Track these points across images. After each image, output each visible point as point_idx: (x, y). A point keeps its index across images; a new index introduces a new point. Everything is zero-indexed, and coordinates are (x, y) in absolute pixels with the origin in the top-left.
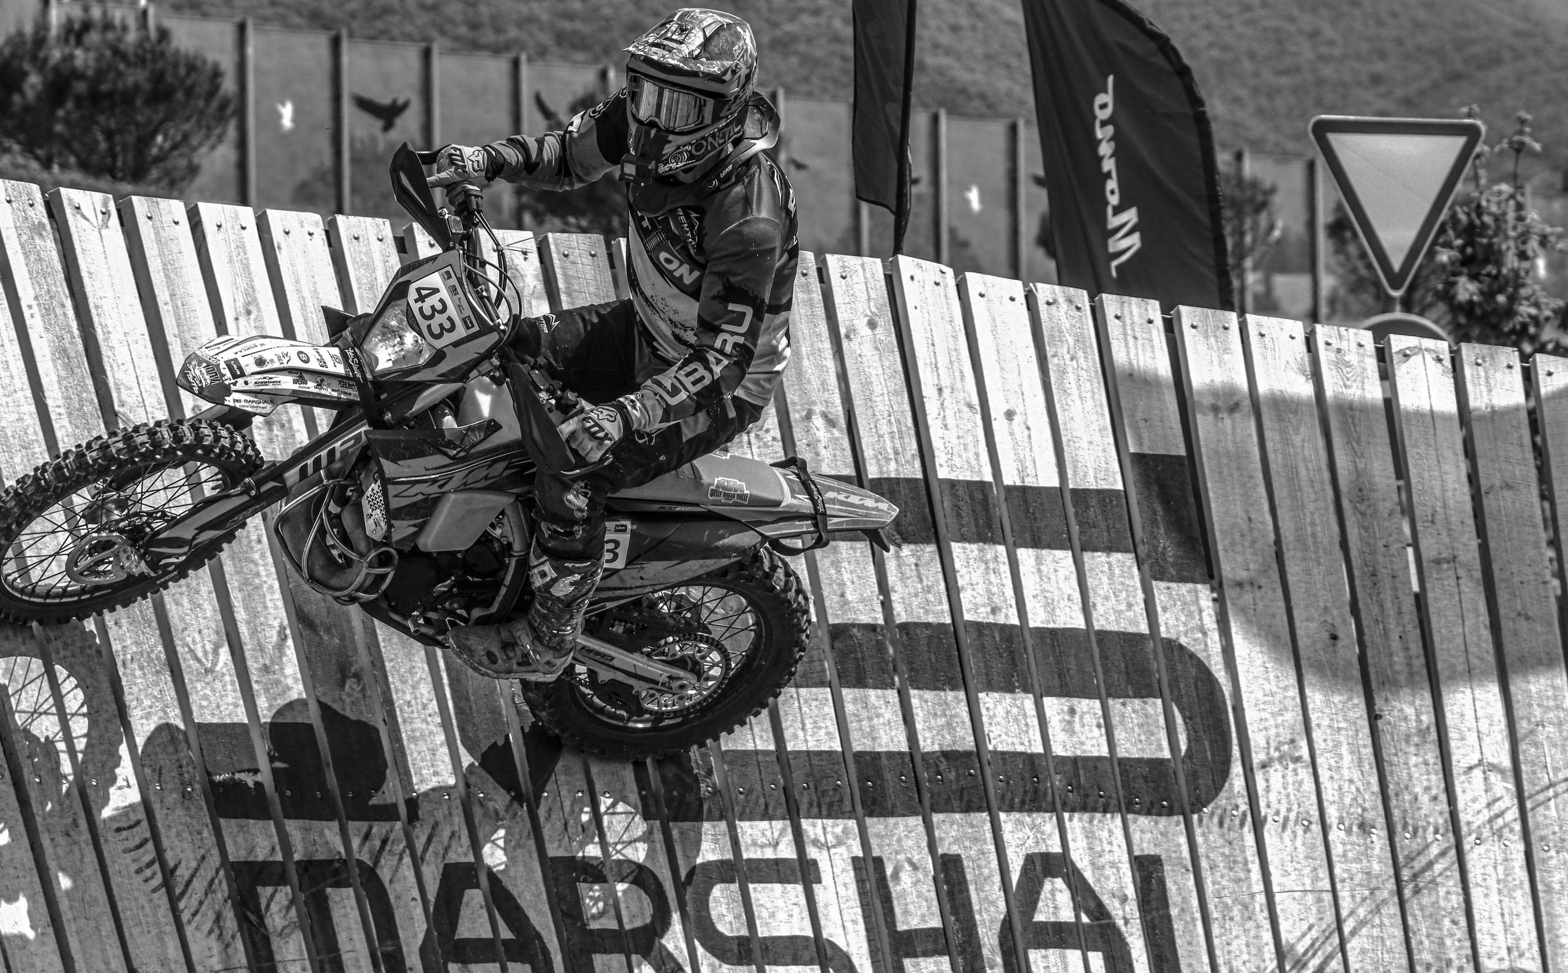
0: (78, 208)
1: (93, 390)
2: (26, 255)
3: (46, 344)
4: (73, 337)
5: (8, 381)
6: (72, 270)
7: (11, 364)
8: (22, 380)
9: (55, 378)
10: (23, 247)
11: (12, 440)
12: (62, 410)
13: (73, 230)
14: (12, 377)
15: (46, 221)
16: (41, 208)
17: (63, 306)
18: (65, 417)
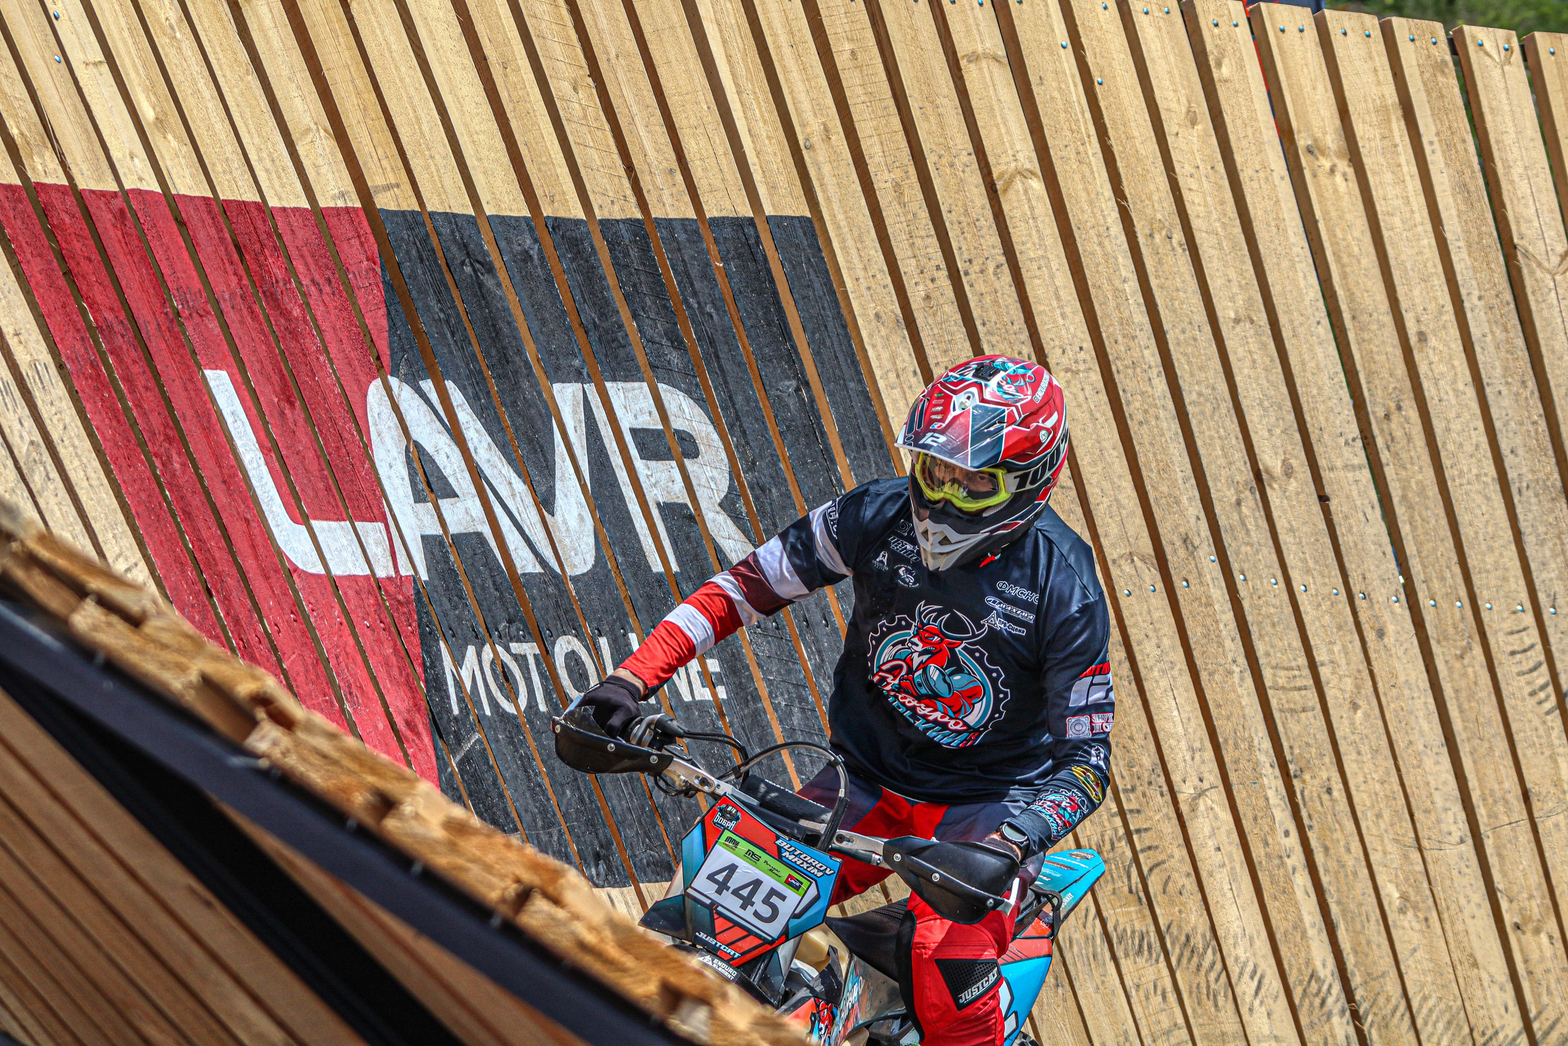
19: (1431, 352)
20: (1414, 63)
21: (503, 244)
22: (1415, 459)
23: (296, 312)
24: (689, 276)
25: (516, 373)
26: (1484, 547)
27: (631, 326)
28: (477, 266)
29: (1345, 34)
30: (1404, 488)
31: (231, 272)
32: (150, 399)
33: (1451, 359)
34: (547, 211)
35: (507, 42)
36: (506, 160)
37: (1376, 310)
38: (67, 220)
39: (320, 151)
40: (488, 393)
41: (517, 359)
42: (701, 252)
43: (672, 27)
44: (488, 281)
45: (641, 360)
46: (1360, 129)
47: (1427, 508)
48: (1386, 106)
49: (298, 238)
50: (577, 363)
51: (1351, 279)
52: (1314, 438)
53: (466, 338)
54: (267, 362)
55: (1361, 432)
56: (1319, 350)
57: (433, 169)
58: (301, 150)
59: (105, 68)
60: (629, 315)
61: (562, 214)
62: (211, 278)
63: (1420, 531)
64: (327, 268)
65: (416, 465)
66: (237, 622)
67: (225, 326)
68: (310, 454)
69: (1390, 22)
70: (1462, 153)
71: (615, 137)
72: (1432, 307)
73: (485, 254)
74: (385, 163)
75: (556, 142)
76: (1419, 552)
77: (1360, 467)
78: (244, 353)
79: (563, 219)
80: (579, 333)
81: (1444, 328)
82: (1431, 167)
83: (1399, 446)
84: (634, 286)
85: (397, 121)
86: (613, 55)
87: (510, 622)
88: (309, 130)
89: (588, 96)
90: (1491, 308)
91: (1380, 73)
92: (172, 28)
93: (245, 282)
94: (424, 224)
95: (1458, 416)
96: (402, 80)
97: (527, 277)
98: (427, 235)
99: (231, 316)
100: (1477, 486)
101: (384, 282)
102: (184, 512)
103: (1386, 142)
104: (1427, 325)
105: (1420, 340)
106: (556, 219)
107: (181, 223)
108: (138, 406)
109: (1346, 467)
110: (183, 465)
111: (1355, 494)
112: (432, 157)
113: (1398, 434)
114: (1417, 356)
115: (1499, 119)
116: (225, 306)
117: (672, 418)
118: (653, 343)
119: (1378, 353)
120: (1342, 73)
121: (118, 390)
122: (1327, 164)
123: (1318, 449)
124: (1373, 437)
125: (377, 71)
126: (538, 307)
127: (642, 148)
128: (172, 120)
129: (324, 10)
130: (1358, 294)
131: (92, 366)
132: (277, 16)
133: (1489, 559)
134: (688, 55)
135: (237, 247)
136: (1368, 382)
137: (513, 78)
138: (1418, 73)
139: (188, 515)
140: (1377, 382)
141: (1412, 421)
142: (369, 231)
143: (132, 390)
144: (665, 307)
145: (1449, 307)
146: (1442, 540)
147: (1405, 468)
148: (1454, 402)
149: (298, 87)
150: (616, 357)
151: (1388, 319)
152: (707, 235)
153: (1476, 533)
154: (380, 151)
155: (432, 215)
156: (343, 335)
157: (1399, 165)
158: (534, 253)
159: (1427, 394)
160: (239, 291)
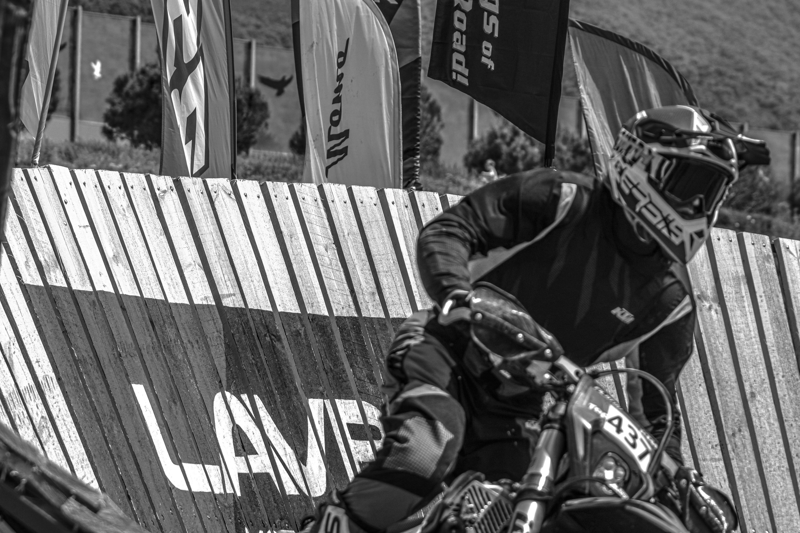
0: (788, 248)
1: (790, 338)
2: (760, 271)
3: (768, 316)
4: (782, 312)
5: (748, 333)
6: (783, 279)
7: (750, 324)
8: (754, 332)
9: (771, 332)
10: (759, 266)
11: (748, 362)
12: (775, 348)
13: (785, 259)
14: (750, 331)
15: (771, 254)
16: (769, 247)
17: (778, 296)
18: (776, 352)
19: (757, 403)
20: (754, 255)
21: (286, 327)
22: (747, 457)
23: (180, 357)
24: (380, 347)
25: (290, 392)
26: (781, 504)
27: (350, 371)
28: (273, 337)
29: (719, 239)
30: (741, 472)
31: (148, 335)
32: (104, 398)
33: (767, 407)
34: (309, 311)
35: (293, 225)
36: (290, 285)
37: (730, 379)
38: (66, 305)
39: (195, 275)
40: (275, 401)
41: (291, 385)
42: (387, 335)
43: (377, 221)
44: (278, 345)
45: (354, 389)
46: (725, 288)
47: (752, 482)
48: (738, 277)
49: (183, 319)
50: (321, 388)
51: (718, 363)
52: (696, 443)
53: (265, 374)
54: (164, 381)
55: (720, 441)
56: (700, 399)
57: (252, 287)
58: (186, 274)
59: (89, 229)
60: (349, 365)
61: (317, 313)
62: (137, 338)
63: (749, 494)
64: (197, 335)
65: (237, 437)
66: (142, 513)
67: (143, 362)
68: (184, 429)
69: (742, 234)
70: (776, 302)
71: (345, 275)
72: (758, 380)
73: (277, 331)
74: (228, 283)
75: (316, 276)
76: (748, 504)
77: (719, 460)
78: (152, 376)
79: (318, 315)
80: (323, 374)
81: (764, 391)
82: (760, 308)
83: (740, 450)
84: (352, 351)
85: (235, 262)
86: (346, 234)
87: (281, 519)
88: (190, 264)
89: (333, 254)
90: (789, 382)
91: (736, 260)
92: (124, 210)
93: (155, 340)
94: (246, 315)
95: (770, 436)
96: (239, 241)
97: (298, 344)
98: (248, 320)
99: (147, 358)
100: (778, 472)
101: (225, 343)
102: (119, 456)
103: (738, 295)
104: (756, 389)
105: (752, 397)
106: (314, 315)
107: (123, 309)
108: (98, 401)
109: (712, 459)
110: (119, 432)
111: (716, 473)
112: (252, 281)
113: (739, 444)
114: (750, 404)
115: (796, 286)
116: (144, 352)
117: (368, 419)
118: (361, 380)
119: (731, 402)
120: (717, 259)
121: (87, 392)
122: (707, 305)
123: (698, 449)
124: (726, 445)
125: (227, 236)
126: (302, 359)
127: (359, 281)
128: (122, 257)
129: (201, 205)
130: (721, 371)
131: (75, 379)
132: (177, 206)
133: (784, 510)
134: (385, 235)
135: (152, 322)
136: (724, 417)
137: (295, 243)
138: (755, 260)
139: (120, 457)
140: (729, 417)
141: (746, 437)
142: (218, 317)
143: (95, 393)
144: (367, 362)
145: (767, 381)
146: (760, 499)
147: (742, 461)
148: (768, 428)
149: (186, 243)
150: (341, 387)
151: (735, 385)
152: (390, 327)
153: (777, 496)
154: (226, 277)
155: (251, 310)
156: (203, 369)
157: (744, 307)
158: (302, 332)
159: (754, 424)
160: (151, 344)
